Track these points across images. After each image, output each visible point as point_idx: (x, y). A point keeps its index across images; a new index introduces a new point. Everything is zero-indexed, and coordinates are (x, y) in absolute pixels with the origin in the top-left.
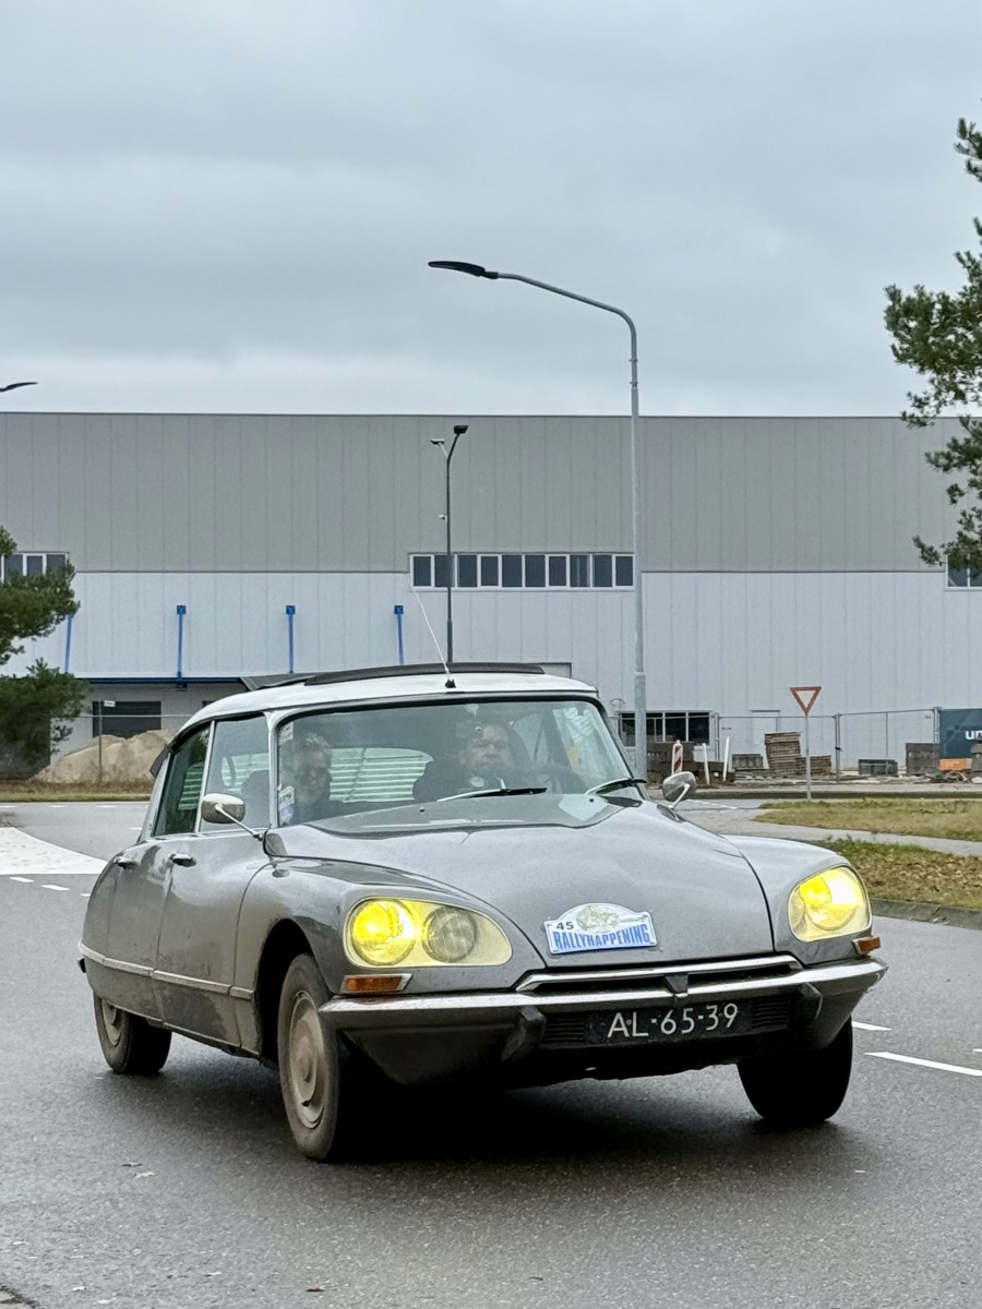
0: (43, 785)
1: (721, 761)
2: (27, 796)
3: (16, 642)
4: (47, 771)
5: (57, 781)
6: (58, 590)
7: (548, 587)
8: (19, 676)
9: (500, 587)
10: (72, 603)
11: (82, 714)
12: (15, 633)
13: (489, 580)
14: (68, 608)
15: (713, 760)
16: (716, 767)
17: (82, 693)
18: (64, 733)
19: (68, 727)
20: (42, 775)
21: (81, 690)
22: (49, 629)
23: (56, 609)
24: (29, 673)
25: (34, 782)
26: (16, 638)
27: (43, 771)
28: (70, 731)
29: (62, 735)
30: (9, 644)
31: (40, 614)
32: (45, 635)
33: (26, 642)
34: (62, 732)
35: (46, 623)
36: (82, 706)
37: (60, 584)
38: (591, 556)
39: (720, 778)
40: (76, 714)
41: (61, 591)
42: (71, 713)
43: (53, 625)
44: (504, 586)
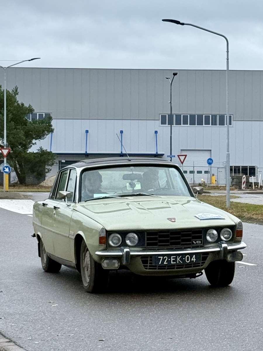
0: (42, 187)
1: (258, 182)
2: (37, 190)
3: (34, 141)
4: (44, 182)
5: (47, 186)
6: (47, 124)
7: (204, 125)
8: (35, 152)
9: (189, 125)
10: (52, 129)
11: (55, 164)
12: (33, 138)
13: (185, 123)
14: (50, 130)
15: (256, 181)
16: (256, 184)
17: (55, 158)
18: (49, 170)
19: (50, 168)
20: (42, 184)
21: (54, 157)
22: (44, 137)
23: (47, 131)
24: (38, 151)
25: (40, 186)
26: (34, 140)
27: (42, 183)
28: (51, 170)
29: (48, 171)
30: (32, 141)
31: (41, 132)
32: (43, 139)
33: (37, 141)
34: (48, 170)
35: (43, 135)
36: (54, 162)
37: (48, 123)
38: (218, 116)
39: (258, 187)
40: (53, 164)
41: (48, 125)
42: (51, 164)
43: (45, 136)
44: (190, 125)
